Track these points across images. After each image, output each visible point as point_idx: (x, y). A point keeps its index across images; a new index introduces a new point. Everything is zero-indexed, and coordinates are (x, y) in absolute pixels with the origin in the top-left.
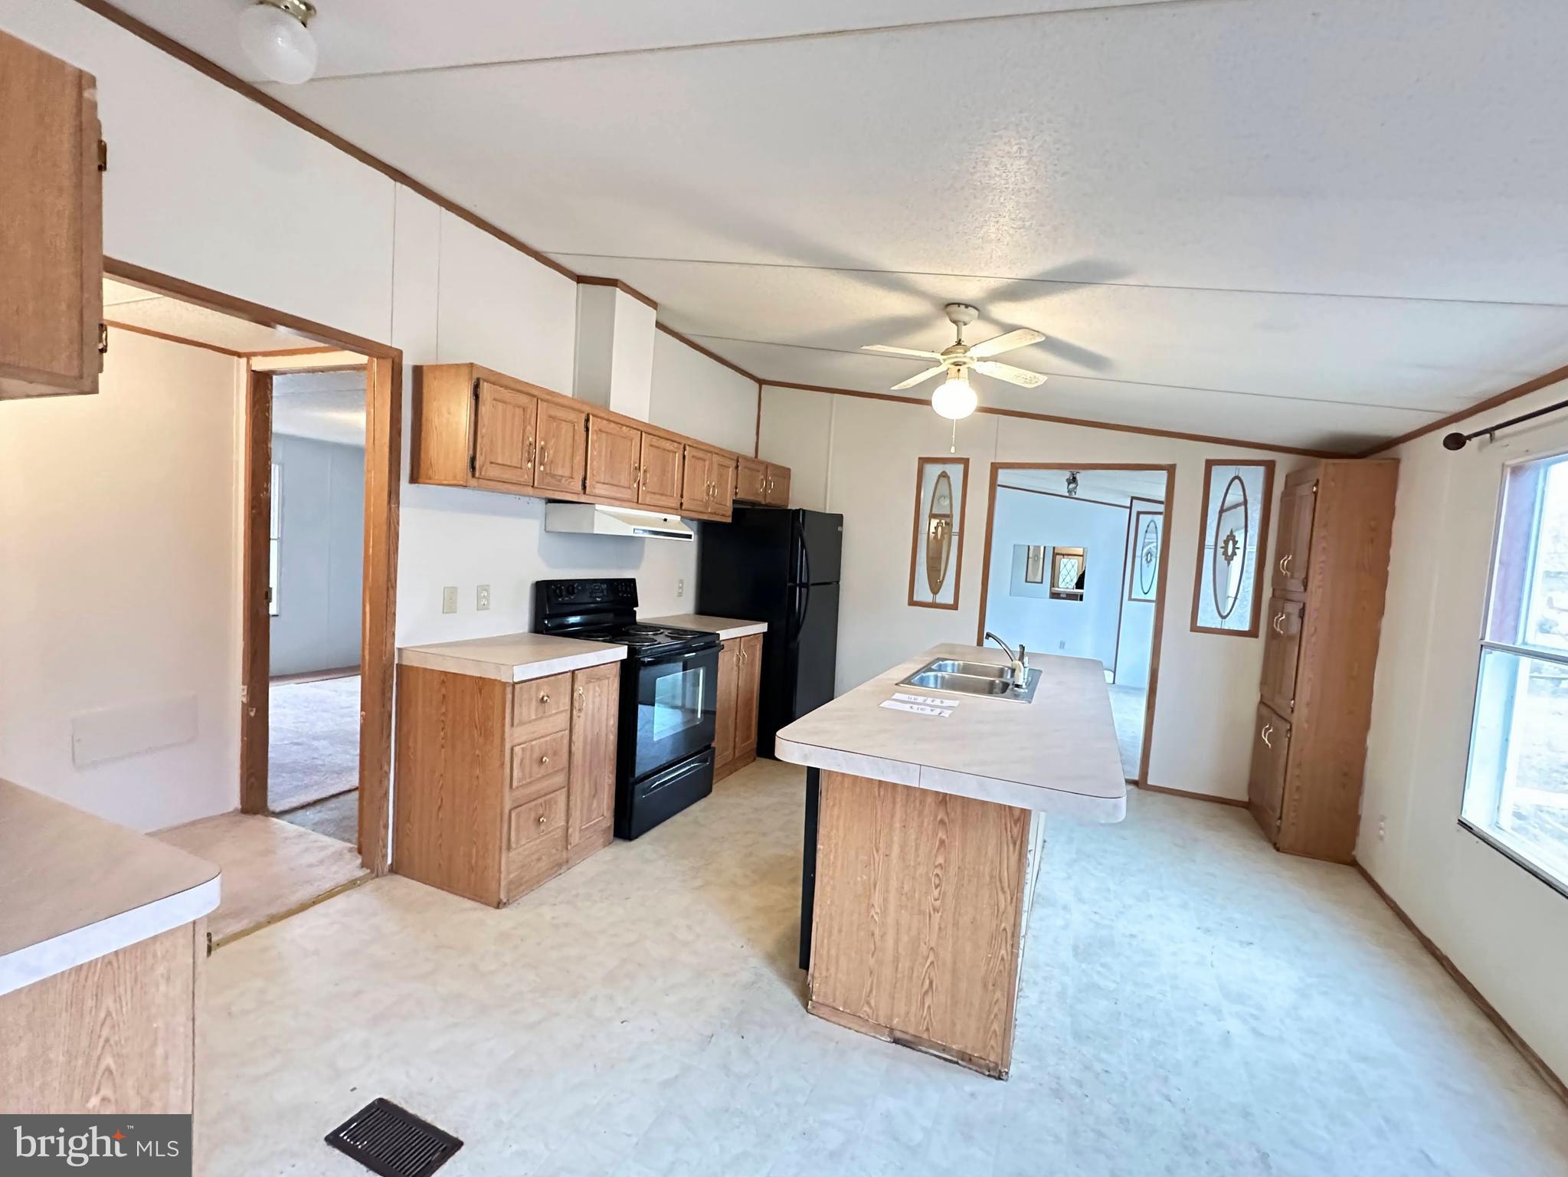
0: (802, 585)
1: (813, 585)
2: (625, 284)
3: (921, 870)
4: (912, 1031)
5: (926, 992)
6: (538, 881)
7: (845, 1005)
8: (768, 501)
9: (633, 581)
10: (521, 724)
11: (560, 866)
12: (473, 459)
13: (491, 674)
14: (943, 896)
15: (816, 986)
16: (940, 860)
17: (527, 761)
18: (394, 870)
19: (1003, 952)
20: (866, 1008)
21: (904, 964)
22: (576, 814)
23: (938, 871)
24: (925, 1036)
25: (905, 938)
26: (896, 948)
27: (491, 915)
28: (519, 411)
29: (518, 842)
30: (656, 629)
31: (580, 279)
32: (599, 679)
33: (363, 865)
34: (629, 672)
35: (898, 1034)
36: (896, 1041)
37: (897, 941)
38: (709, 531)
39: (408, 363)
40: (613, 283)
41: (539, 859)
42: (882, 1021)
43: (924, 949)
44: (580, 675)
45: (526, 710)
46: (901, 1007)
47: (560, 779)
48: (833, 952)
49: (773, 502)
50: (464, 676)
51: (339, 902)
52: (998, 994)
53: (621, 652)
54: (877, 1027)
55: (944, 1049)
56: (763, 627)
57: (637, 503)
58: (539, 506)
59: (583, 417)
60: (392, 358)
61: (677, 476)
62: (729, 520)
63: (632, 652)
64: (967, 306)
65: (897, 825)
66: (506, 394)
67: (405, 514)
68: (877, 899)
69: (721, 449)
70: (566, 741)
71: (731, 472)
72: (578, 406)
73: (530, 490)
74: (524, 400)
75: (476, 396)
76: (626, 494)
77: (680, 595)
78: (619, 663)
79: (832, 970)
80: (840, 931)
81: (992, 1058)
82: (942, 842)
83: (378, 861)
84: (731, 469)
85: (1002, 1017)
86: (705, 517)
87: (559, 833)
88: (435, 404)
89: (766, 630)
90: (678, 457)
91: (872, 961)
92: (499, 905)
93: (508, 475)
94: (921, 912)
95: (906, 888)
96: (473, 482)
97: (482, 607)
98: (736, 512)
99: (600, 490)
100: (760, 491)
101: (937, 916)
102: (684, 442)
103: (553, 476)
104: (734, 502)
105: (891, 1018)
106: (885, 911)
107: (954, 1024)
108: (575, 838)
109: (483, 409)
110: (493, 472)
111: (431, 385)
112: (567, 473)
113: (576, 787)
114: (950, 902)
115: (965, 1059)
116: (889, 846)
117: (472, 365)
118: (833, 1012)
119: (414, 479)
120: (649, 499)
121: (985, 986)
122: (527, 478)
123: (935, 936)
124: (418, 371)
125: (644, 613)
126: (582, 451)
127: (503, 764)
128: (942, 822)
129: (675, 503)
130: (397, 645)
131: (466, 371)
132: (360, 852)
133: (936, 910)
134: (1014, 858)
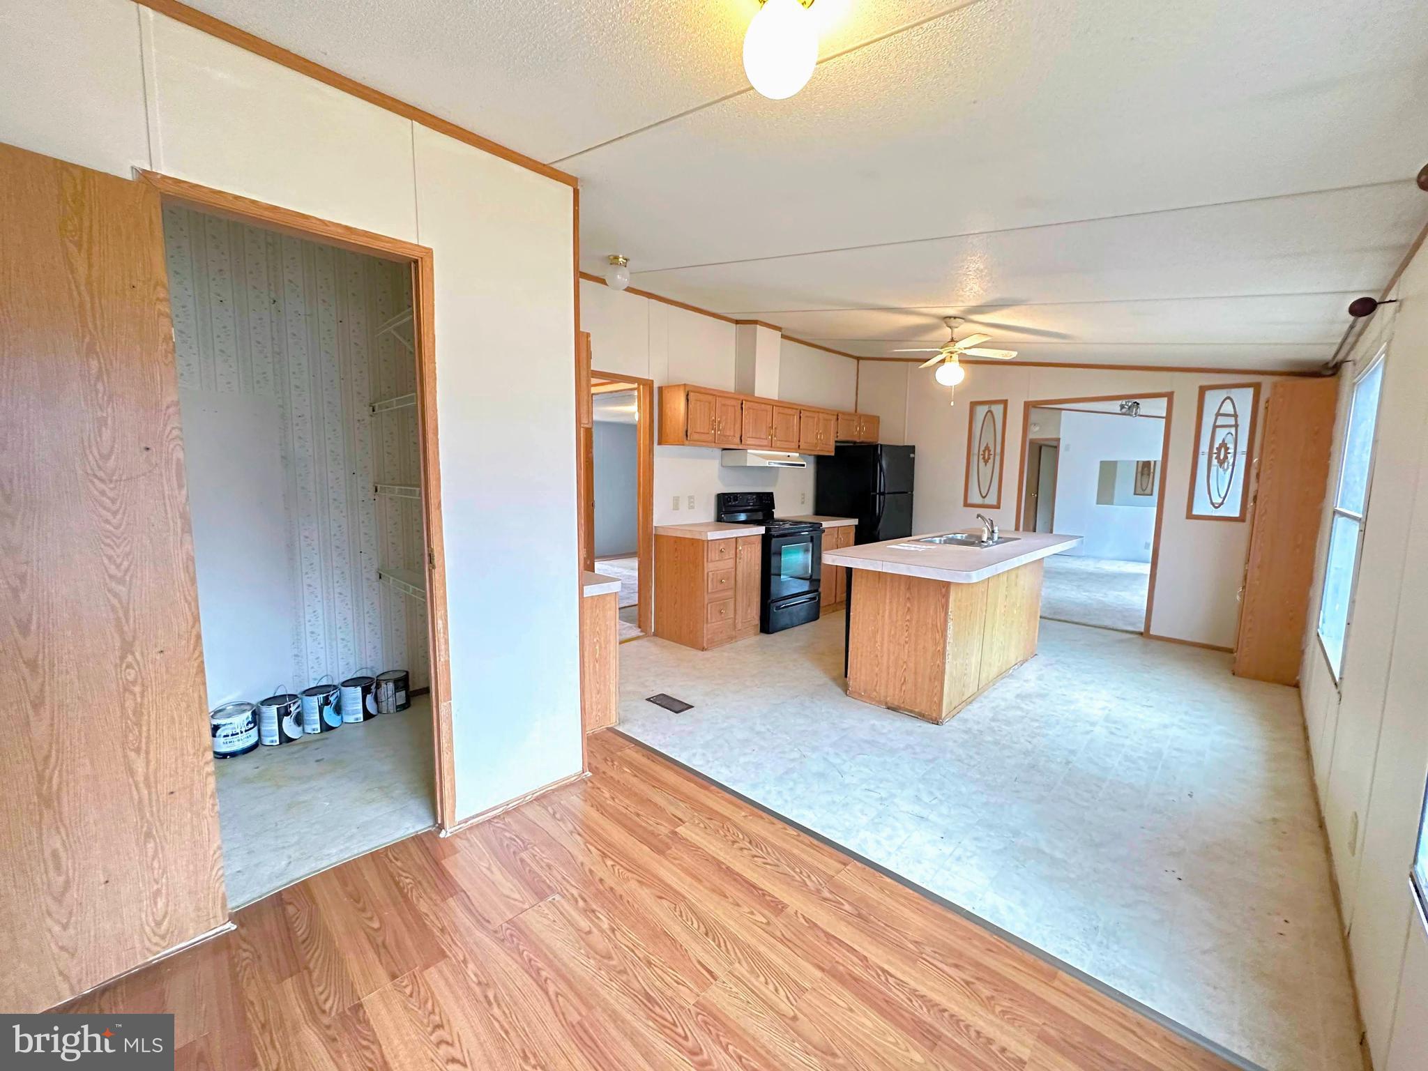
0: (881, 494)
1: (888, 493)
2: (761, 322)
3: (900, 623)
4: (896, 703)
5: (903, 684)
6: (721, 643)
7: (865, 691)
8: (862, 440)
9: (772, 493)
10: (712, 561)
11: (731, 639)
12: (687, 431)
13: (697, 537)
14: (909, 636)
15: (851, 683)
16: (908, 618)
17: (715, 580)
18: (655, 635)
19: (938, 662)
20: (875, 693)
21: (892, 670)
22: (739, 612)
23: (908, 623)
24: (902, 706)
25: (892, 658)
26: (888, 662)
27: (700, 653)
28: (707, 404)
29: (711, 619)
30: (784, 521)
31: (737, 322)
32: (750, 544)
33: (642, 631)
34: (766, 540)
35: (889, 705)
36: (888, 708)
37: (889, 659)
38: (821, 461)
39: (656, 385)
40: (755, 322)
41: (721, 632)
42: (882, 699)
43: (901, 662)
44: (739, 540)
45: (714, 555)
46: (891, 692)
47: (730, 593)
48: (859, 666)
49: (865, 440)
50: (685, 538)
51: (634, 643)
52: (936, 683)
53: (762, 530)
54: (879, 703)
55: (911, 711)
56: (855, 522)
57: (771, 447)
58: (718, 452)
59: (740, 402)
60: (648, 384)
61: (796, 429)
62: (833, 454)
63: (767, 530)
64: (955, 318)
65: (888, 601)
66: (701, 397)
67: (657, 460)
68: (879, 638)
69: (824, 409)
70: (733, 573)
71: (833, 423)
72: (736, 396)
73: (713, 444)
74: (710, 398)
75: (688, 400)
76: (765, 443)
77: (803, 503)
78: (761, 537)
79: (858, 675)
80: (862, 656)
81: (934, 715)
82: (909, 609)
83: (648, 629)
84: (832, 422)
85: (938, 694)
86: (816, 453)
87: (731, 621)
88: (668, 406)
89: (857, 523)
90: (796, 419)
91: (877, 669)
92: (703, 649)
93: (703, 437)
94: (899, 644)
95: (893, 632)
96: (687, 442)
97: (691, 507)
98: (837, 448)
99: (750, 441)
100: (858, 434)
101: (907, 646)
102: (800, 408)
103: (725, 436)
104: (836, 442)
105: (886, 697)
106: (882, 645)
107: (916, 699)
108: (739, 626)
109: (690, 406)
110: (696, 437)
111: (666, 394)
112: (732, 434)
113: (739, 599)
114: (913, 638)
115: (921, 716)
116: (884, 611)
117: (685, 385)
118: (857, 696)
119: (659, 443)
120: (779, 444)
121: (930, 679)
122: (711, 438)
123: (906, 657)
124: (660, 389)
125: (778, 513)
126: (739, 421)
127: (703, 580)
128: (908, 598)
129: (795, 445)
130: (654, 524)
131: (682, 388)
132: (640, 627)
133: (906, 642)
134: (943, 615)
